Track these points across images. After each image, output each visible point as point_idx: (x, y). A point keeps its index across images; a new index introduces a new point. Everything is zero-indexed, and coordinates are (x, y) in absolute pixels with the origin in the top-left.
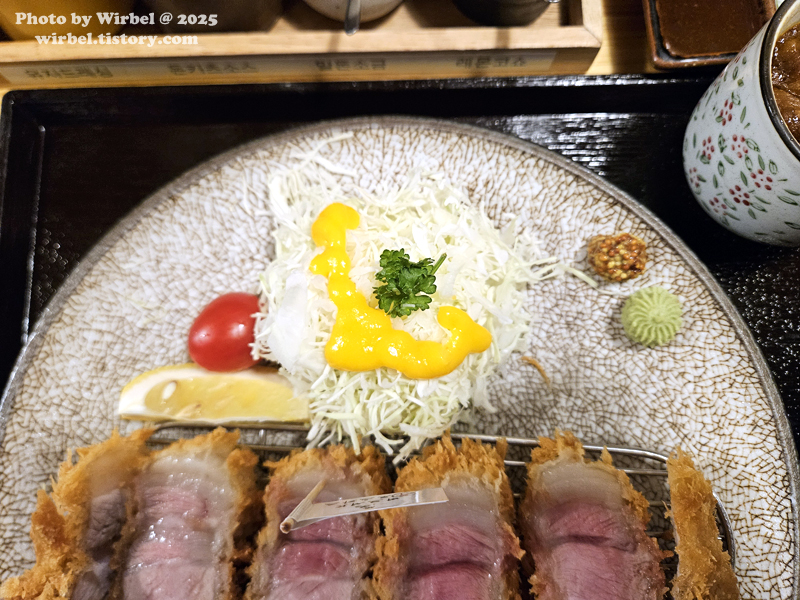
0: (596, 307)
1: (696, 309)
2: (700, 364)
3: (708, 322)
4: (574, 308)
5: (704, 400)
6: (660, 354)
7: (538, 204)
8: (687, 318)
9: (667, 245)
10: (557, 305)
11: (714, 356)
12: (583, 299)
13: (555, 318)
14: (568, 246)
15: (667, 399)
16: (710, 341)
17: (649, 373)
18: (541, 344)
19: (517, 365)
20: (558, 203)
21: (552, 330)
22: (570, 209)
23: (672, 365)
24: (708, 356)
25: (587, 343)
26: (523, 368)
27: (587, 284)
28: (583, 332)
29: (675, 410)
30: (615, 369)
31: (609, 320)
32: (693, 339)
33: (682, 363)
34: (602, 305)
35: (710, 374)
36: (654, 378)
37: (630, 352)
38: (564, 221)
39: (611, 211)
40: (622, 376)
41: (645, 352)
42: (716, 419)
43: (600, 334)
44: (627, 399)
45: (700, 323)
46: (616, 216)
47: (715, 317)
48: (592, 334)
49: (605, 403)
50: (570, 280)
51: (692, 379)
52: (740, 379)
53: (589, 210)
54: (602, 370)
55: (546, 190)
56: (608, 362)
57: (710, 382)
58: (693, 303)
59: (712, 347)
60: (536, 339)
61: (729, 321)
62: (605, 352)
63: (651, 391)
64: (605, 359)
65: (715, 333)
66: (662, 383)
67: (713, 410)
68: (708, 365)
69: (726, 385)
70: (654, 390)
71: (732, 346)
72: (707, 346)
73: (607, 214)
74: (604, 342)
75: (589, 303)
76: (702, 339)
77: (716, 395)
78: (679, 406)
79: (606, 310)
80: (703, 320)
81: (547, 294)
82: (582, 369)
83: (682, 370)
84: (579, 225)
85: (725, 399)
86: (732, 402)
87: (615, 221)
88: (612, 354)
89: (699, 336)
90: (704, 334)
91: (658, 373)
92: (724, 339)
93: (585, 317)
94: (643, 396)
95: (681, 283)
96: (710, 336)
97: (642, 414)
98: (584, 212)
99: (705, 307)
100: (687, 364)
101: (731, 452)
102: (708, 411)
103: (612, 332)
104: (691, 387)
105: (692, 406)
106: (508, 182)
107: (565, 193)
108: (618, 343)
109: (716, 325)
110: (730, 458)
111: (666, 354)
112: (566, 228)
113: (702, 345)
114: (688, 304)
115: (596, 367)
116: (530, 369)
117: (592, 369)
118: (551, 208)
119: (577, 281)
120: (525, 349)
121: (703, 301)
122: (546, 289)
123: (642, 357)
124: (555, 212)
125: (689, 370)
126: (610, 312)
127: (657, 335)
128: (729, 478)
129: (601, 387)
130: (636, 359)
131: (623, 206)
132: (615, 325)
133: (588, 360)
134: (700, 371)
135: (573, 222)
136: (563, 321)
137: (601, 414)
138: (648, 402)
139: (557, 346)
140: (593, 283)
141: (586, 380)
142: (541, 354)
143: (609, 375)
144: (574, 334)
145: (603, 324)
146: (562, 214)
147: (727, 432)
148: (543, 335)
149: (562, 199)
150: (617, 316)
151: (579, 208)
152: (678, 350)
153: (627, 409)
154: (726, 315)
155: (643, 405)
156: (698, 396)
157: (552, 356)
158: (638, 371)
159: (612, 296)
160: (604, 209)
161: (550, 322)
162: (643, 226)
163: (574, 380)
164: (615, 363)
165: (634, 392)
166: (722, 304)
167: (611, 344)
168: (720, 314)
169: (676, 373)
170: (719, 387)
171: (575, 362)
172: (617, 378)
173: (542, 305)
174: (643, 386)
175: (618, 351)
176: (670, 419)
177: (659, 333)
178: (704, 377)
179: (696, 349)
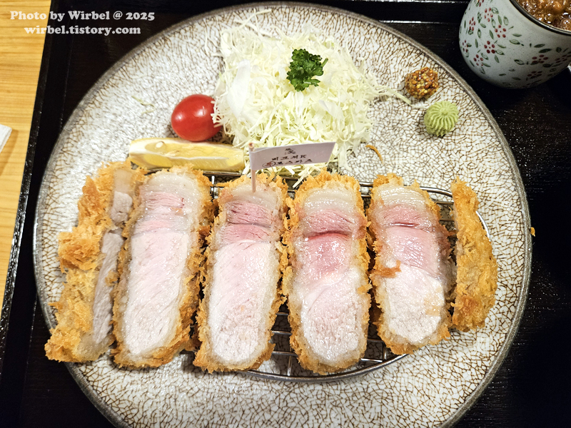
0: (410, 116)
1: (466, 113)
2: (469, 144)
3: (473, 119)
4: (397, 118)
5: (471, 164)
6: (447, 141)
7: (377, 57)
8: (461, 118)
9: (450, 76)
10: (387, 116)
11: (477, 139)
12: (402, 112)
13: (386, 124)
14: (393, 81)
15: (451, 166)
16: (474, 130)
17: (440, 152)
18: (377, 138)
19: (363, 150)
20: (388, 56)
21: (384, 130)
22: (395, 59)
23: (453, 146)
24: (474, 140)
25: (404, 137)
26: (367, 152)
27: (405, 103)
28: (402, 131)
29: (455, 172)
30: (421, 152)
31: (417, 124)
32: (465, 130)
33: (459, 145)
34: (413, 115)
35: (475, 149)
36: (443, 155)
37: (429, 141)
38: (392, 66)
39: (418, 59)
40: (424, 156)
41: (438, 141)
42: (478, 174)
43: (411, 132)
44: (428, 168)
45: (468, 121)
46: (421, 61)
47: (477, 116)
48: (407, 132)
49: (415, 171)
50: (395, 101)
51: (465, 154)
52: (491, 150)
53: (406, 59)
54: (413, 152)
55: (382, 48)
56: (416, 148)
57: (475, 154)
58: (465, 109)
59: (476, 133)
60: (375, 136)
61: (485, 117)
62: (415, 142)
63: (441, 162)
64: (415, 146)
65: (477, 126)
66: (448, 158)
67: (477, 169)
68: (474, 144)
69: (484, 154)
70: (443, 162)
71: (486, 131)
72: (473, 134)
73: (416, 60)
74: (414, 137)
75: (405, 114)
76: (470, 130)
77: (478, 161)
78: (458, 170)
79: (415, 118)
80: (470, 119)
81: (381, 110)
82: (401, 152)
83: (459, 149)
84: (400, 68)
85: (483, 162)
86: (487, 164)
87: (420, 65)
88: (419, 143)
89: (468, 128)
90: (471, 127)
91: (445, 152)
92: (482, 128)
93: (404, 123)
94: (437, 166)
95: (457, 98)
96: (475, 128)
97: (436, 176)
98: (403, 60)
99: (472, 111)
100: (462, 145)
101: (487, 192)
102: (474, 170)
103: (419, 130)
104: (464, 158)
105: (465, 169)
106: (359, 43)
107: (392, 50)
108: (422, 136)
109: (478, 120)
110: (487, 195)
111: (449, 141)
112: (393, 71)
113: (470, 133)
114: (462, 110)
115: (409, 151)
116: (371, 152)
117: (408, 152)
118: (384, 59)
119: (399, 101)
120: (368, 139)
121: (471, 107)
122: (381, 107)
123: (436, 144)
124: (387, 61)
125: (463, 148)
126: (418, 119)
127: (444, 124)
128: (486, 206)
129: (412, 162)
130: (432, 145)
131: (425, 55)
132: (421, 126)
133: (405, 147)
134: (470, 148)
135: (397, 67)
136: (390, 125)
137: (412, 177)
138: (440, 169)
139: (387, 140)
140: (408, 102)
141: (404, 158)
142: (377, 144)
143: (417, 155)
144: (397, 132)
145: (414, 126)
146: (390, 62)
147: (485, 181)
148: (379, 133)
149: (390, 53)
150: (421, 121)
151: (400, 58)
152: (457, 138)
153: (428, 174)
154: (482, 113)
155: (436, 171)
156: (468, 163)
157: (384, 145)
158: (434, 152)
159: (419, 109)
160: (414, 58)
161: (383, 126)
162: (436, 66)
163: (397, 159)
164: (420, 148)
165: (431, 164)
166: (481, 107)
167: (418, 137)
168: (480, 113)
169: (456, 151)
170: (480, 156)
171: (397, 149)
172: (422, 157)
173: (378, 116)
174: (437, 160)
175: (423, 141)
176: (452, 178)
177: (446, 122)
178: (472, 151)
179: (467, 136)
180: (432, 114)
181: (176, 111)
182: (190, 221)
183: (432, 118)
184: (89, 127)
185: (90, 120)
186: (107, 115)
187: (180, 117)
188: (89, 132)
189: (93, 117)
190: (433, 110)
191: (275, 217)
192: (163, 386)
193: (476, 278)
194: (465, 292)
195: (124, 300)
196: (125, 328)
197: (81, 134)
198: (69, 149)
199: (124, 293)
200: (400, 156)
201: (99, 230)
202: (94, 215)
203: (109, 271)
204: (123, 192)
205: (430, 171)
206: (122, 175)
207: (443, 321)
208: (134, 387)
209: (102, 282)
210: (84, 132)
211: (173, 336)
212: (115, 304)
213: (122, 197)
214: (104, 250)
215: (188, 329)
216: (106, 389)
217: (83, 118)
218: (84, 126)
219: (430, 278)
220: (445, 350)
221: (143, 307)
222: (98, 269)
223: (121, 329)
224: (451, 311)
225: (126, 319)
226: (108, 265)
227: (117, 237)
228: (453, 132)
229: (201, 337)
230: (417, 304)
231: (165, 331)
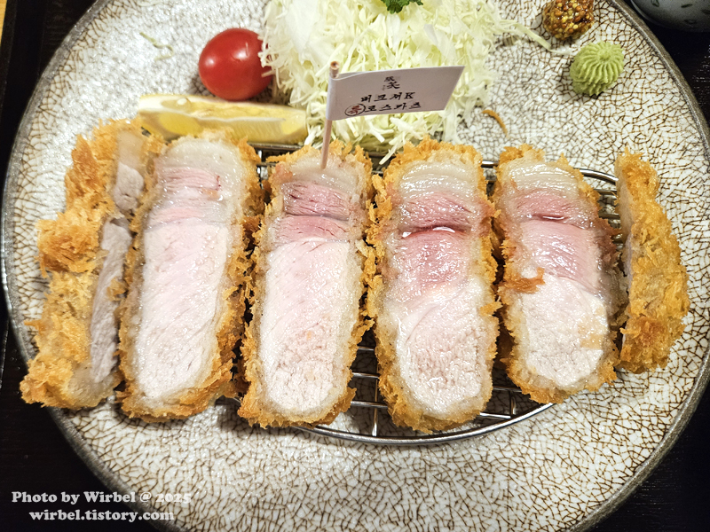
0: (548, 67)
1: (634, 60)
2: (638, 107)
3: (644, 69)
4: (529, 70)
5: (640, 136)
6: (603, 103)
8: (627, 68)
10: (514, 67)
11: (651, 98)
12: (536, 62)
13: (512, 79)
14: (525, 15)
15: (609, 140)
16: (645, 86)
17: (593, 120)
18: (499, 101)
19: (479, 118)
21: (509, 89)
23: (613, 111)
24: (645, 100)
25: (539, 99)
26: (484, 121)
27: (541, 47)
28: (536, 90)
29: (616, 149)
30: (563, 120)
31: (558, 78)
32: (632, 86)
33: (621, 108)
34: (553, 66)
35: (646, 114)
36: (597, 124)
37: (577, 104)
40: (569, 125)
41: (590, 103)
42: (651, 151)
43: (550, 91)
44: (574, 144)
45: (638, 72)
47: (651, 63)
48: (544, 91)
49: (554, 148)
50: (526, 45)
51: (630, 121)
52: (671, 114)
54: (552, 120)
56: (558, 114)
57: (647, 121)
58: (632, 55)
59: (648, 90)
60: (495, 97)
61: (664, 64)
62: (555, 106)
63: (595, 135)
64: (555, 112)
65: (650, 78)
66: (605, 129)
67: (649, 144)
68: (644, 107)
69: (660, 121)
70: (598, 135)
71: (665, 86)
72: (644, 91)
74: (554, 98)
75: (542, 65)
76: (639, 86)
77: (651, 131)
78: (619, 145)
79: (557, 69)
80: (640, 69)
81: (506, 59)
82: (535, 121)
83: (622, 114)
85: (659, 133)
86: (665, 135)
88: (562, 107)
89: (637, 83)
90: (641, 81)
91: (601, 119)
92: (659, 82)
93: (539, 77)
94: (588, 140)
95: (622, 38)
96: (647, 82)
97: (587, 155)
99: (643, 57)
100: (627, 108)
101: (664, 176)
102: (644, 145)
103: (562, 88)
104: (629, 127)
105: (631, 143)
108: (567, 97)
109: (652, 71)
110: (663, 181)
111: (608, 102)
113: (639, 90)
114: (628, 57)
115: (546, 118)
116: (490, 120)
117: (544, 121)
119: (532, 45)
120: (486, 101)
121: (642, 51)
122: (505, 54)
123: (588, 107)
125: (628, 113)
126: (561, 71)
127: (603, 74)
128: (663, 197)
129: (551, 135)
130: (582, 109)
132: (564, 82)
133: (540, 113)
134: (638, 113)
136: (519, 81)
137: (551, 157)
138: (592, 144)
139: (514, 103)
140: (546, 45)
141: (539, 130)
142: (500, 109)
143: (558, 125)
144: (528, 92)
145: (554, 82)
147: (660, 160)
148: (502, 93)
150: (566, 74)
152: (619, 98)
153: (574, 152)
154: (660, 59)
155: (587, 147)
156: (636, 134)
157: (509, 110)
158: (583, 119)
159: (562, 56)
161: (508, 83)
163: (528, 130)
164: (563, 115)
165: (580, 138)
166: (657, 50)
167: (560, 99)
168: (656, 59)
169: (617, 118)
170: (654, 124)
171: (529, 116)
172: (566, 127)
173: (501, 68)
174: (588, 132)
175: (567, 104)
176: (611, 157)
177: (606, 71)
178: (641, 117)
179: (634, 95)
180: (585, 60)
181: (206, 53)
182: (230, 210)
183: (584, 66)
184: (78, 76)
185: (80, 65)
186: (104, 59)
187: (211, 62)
188: (79, 83)
189: (85, 61)
190: (587, 54)
191: (356, 204)
192: (191, 448)
193: (661, 291)
194: (643, 312)
195: (135, 320)
196: (137, 360)
197: (66, 86)
198: (50, 106)
199: (135, 310)
200: (533, 126)
201: (97, 215)
202: (90, 194)
203: (112, 278)
204: (131, 167)
205: (577, 149)
206: (129, 140)
207: (606, 356)
208: (150, 449)
209: (102, 293)
210: (71, 82)
211: (208, 373)
212: (122, 325)
213: (130, 173)
214: (105, 245)
215: (230, 364)
216: (110, 451)
217: (70, 62)
218: (72, 74)
219: (587, 295)
220: (600, 403)
221: (163, 331)
222: (96, 272)
223: (131, 361)
224: (618, 342)
225: (139, 348)
226: (111, 270)
227: (123, 231)
228: (613, 89)
229: (249, 375)
230: (568, 332)
231: (197, 365)
